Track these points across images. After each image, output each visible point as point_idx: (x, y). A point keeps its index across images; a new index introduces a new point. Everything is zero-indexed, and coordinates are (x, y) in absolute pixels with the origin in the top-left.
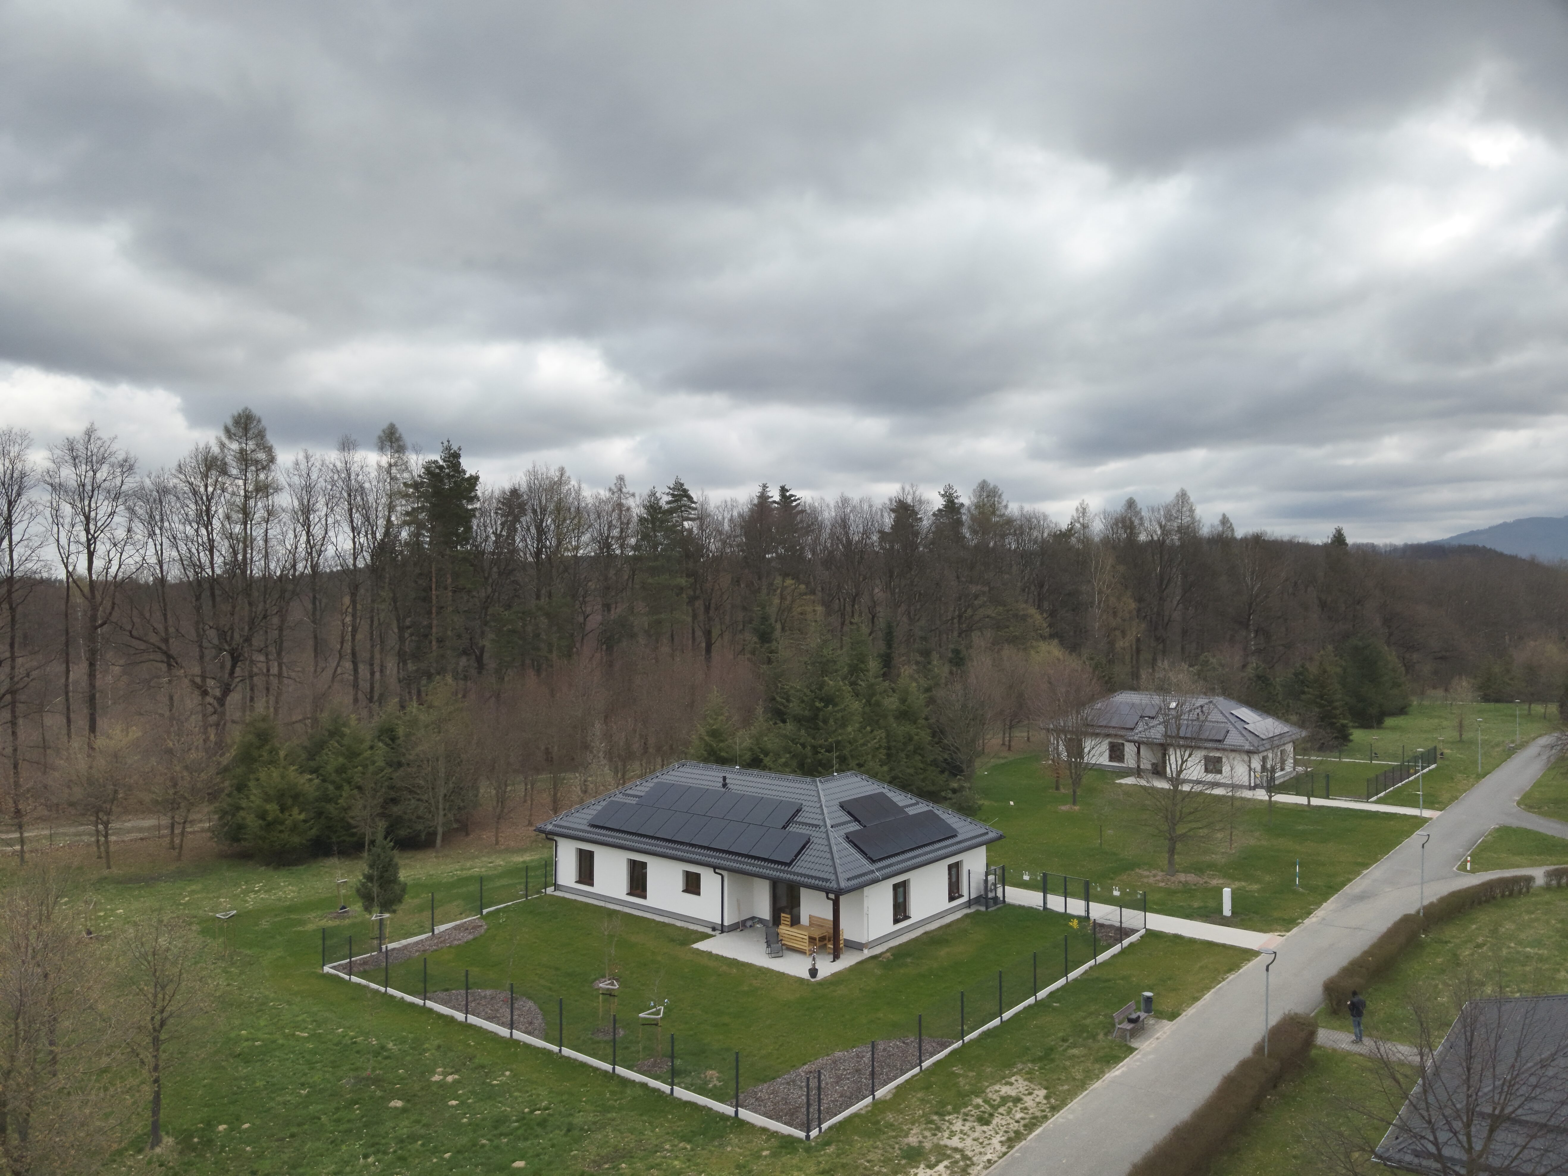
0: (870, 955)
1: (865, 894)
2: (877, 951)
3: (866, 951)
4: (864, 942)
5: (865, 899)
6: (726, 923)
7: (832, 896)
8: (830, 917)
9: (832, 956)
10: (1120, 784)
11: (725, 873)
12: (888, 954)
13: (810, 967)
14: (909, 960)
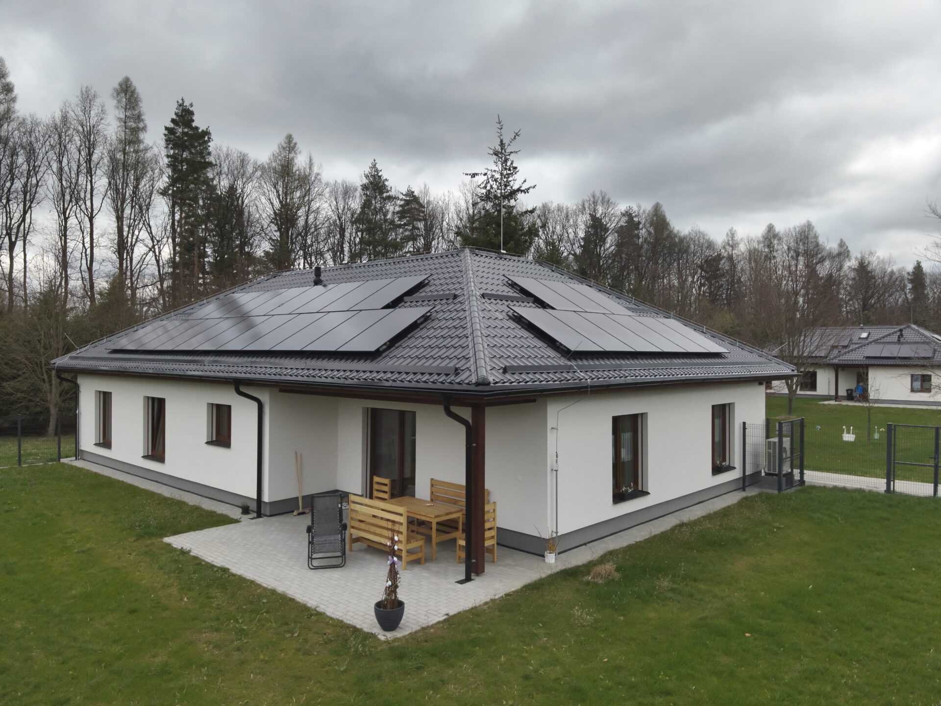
0: (561, 567)
1: (550, 423)
2: (579, 558)
3: (551, 558)
4: (546, 535)
5: (551, 437)
6: (266, 498)
7: (466, 413)
8: (460, 479)
9: (462, 568)
10: (825, 405)
11: (265, 397)
12: (609, 567)
13: (380, 596)
14: (665, 583)
